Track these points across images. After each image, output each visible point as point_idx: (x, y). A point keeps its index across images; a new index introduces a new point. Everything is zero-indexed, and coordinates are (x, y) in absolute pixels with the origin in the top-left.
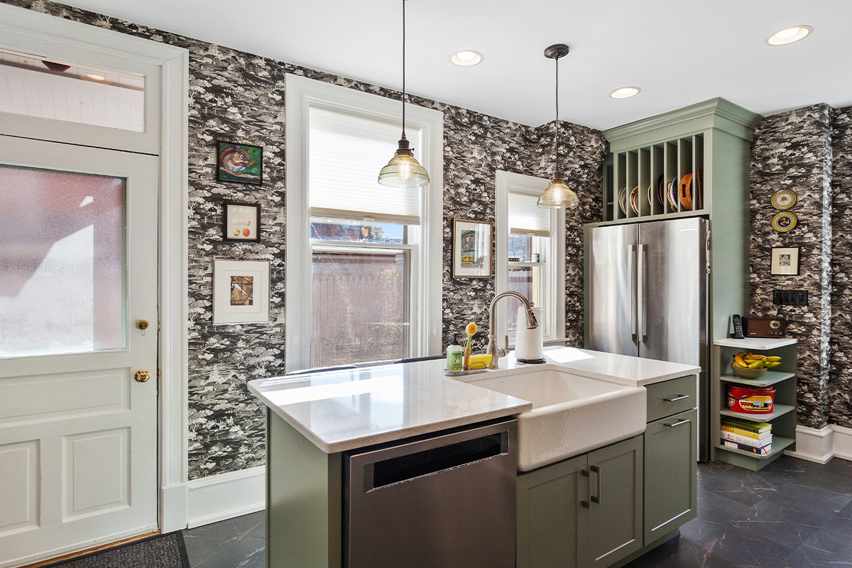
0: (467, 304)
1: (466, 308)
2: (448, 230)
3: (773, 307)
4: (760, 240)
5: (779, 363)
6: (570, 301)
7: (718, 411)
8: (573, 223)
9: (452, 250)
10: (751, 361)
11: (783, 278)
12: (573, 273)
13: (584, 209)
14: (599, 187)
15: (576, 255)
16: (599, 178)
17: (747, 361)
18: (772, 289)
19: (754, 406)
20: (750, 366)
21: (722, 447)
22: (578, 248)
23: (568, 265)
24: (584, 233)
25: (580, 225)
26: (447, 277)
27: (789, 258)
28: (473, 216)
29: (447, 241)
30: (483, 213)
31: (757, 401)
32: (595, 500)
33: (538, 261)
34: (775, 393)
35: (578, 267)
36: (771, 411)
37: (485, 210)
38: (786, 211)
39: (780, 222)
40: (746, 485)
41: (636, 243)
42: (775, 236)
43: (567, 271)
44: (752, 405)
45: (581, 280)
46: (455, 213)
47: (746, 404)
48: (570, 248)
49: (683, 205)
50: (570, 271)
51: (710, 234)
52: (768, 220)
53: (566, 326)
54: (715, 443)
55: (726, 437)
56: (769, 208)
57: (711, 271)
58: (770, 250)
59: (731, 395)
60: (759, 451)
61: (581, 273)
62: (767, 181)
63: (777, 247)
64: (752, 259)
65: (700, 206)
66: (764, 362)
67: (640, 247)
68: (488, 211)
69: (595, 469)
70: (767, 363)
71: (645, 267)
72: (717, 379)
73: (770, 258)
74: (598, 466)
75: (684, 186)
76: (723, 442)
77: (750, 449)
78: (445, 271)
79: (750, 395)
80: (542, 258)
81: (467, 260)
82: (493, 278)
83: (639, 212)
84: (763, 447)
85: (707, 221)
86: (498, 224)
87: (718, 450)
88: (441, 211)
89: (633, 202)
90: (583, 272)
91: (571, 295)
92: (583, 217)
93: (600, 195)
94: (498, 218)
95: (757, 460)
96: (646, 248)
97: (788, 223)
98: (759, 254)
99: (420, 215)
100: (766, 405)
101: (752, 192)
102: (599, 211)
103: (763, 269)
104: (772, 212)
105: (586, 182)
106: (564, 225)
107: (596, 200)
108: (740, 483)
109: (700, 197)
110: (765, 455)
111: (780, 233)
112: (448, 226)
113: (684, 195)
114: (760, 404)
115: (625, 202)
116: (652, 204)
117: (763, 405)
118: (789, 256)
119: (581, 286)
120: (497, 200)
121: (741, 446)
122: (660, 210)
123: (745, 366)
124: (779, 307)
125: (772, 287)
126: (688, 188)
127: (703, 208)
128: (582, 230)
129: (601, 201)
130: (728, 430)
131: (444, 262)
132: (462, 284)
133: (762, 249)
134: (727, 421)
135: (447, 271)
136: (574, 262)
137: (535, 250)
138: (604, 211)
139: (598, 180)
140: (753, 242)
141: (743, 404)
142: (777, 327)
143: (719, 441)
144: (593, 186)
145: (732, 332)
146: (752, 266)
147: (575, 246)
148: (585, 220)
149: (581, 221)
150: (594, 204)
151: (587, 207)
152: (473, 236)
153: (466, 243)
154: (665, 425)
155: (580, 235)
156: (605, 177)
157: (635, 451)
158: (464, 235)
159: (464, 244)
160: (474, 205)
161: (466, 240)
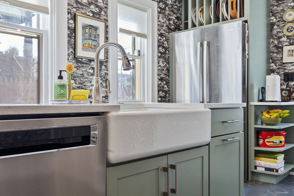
0: (87, 78)
1: (86, 81)
2: (72, 22)
3: (283, 83)
4: (276, 42)
5: (289, 114)
6: (161, 84)
7: (253, 148)
8: (162, 31)
9: (75, 37)
10: (272, 114)
11: (290, 65)
12: (162, 65)
13: (169, 23)
14: (179, 10)
15: (165, 53)
16: (179, 4)
17: (270, 114)
18: (283, 73)
19: (274, 143)
20: (272, 117)
21: (255, 171)
22: (166, 49)
23: (159, 59)
24: (170, 39)
25: (167, 34)
26: (71, 57)
27: (293, 52)
28: (91, 15)
29: (71, 30)
30: (99, 14)
31: (276, 139)
32: (173, 191)
33: (139, 55)
34: (286, 135)
35: (166, 62)
36: (283, 146)
37: (100, 12)
38: (291, 22)
39: (288, 29)
40: (270, 191)
41: (202, 41)
42: (285, 39)
43: (159, 63)
44: (273, 142)
45: (168, 70)
46: (77, 10)
47: (269, 142)
48: (160, 48)
49: (232, 15)
50: (161, 64)
51: (248, 33)
52: (281, 29)
53: (158, 100)
54: (252, 169)
55: (257, 164)
56: (281, 21)
57: (249, 57)
58: (282, 48)
59: (260, 137)
60: (277, 171)
61: (168, 66)
62: (280, 4)
63: (286, 45)
64: (271, 54)
65: (242, 15)
66: (280, 114)
67: (205, 43)
68: (103, 13)
69: (173, 167)
70: (282, 114)
71: (208, 56)
72: (252, 127)
73: (282, 53)
74: (176, 165)
75: (232, 2)
76: (256, 168)
77: (272, 170)
78: (70, 52)
79: (272, 136)
80: (142, 53)
81: (87, 45)
82: (107, 62)
83: (204, 22)
84: (279, 168)
85: (246, 24)
86: (110, 24)
87: (253, 173)
88: (66, 7)
89: (200, 16)
90: (169, 65)
91: (161, 79)
92: (169, 28)
93: (180, 16)
94: (110, 19)
95: (276, 176)
96: (208, 44)
97: (292, 30)
98: (276, 51)
99: (49, 7)
100: (281, 142)
101: (272, 12)
102: (179, 26)
103: (278, 60)
104: (283, 23)
105: (171, 4)
106: (156, 33)
107: (177, 18)
108: (267, 191)
109: (242, 10)
110: (281, 173)
111: (288, 37)
112: (72, 19)
113: (232, 9)
114: (278, 142)
115: (195, 17)
116: (212, 17)
117: (279, 142)
118: (293, 50)
119: (168, 74)
120: (109, 6)
121: (267, 169)
122: (217, 20)
123: (269, 117)
124: (287, 83)
125: (283, 71)
126: (234, 3)
127: (243, 16)
128: (169, 37)
129: (181, 20)
130: (259, 160)
131: (68, 45)
132: (83, 63)
133: (277, 47)
134: (258, 154)
135: (72, 52)
136: (164, 58)
137: (138, 48)
138: (182, 26)
139: (179, 5)
140: (272, 44)
141: (267, 142)
142: (286, 95)
143: (254, 167)
144: (175, 8)
145: (261, 98)
146: (271, 58)
147: (163, 47)
148: (171, 30)
149: (168, 31)
150: (176, 21)
151: (172, 22)
152: (91, 29)
153: (86, 33)
154: (223, 140)
155: (167, 40)
156: (183, 4)
157: (203, 157)
158: (84, 27)
159: (84, 34)
160: (92, 7)
161: (86, 31)
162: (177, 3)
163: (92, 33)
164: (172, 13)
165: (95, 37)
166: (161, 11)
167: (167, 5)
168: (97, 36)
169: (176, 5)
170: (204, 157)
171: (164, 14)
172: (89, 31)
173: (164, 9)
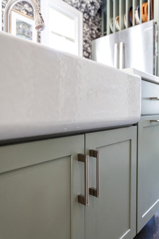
8: (86, 39)
13: (92, 33)
14: (100, 23)
15: (88, 57)
22: (89, 54)
24: (92, 46)
25: (90, 41)
28: (25, 13)
32: (94, 192)
41: (118, 43)
48: (85, 52)
49: (143, 19)
65: (152, 18)
67: (121, 44)
69: (93, 154)
74: (97, 150)
75: (144, 8)
83: (120, 29)
89: (117, 24)
92: (92, 37)
93: (100, 28)
96: (124, 45)
105: (93, 16)
106: (82, 40)
107: (98, 29)
109: (152, 13)
113: (144, 13)
115: (113, 25)
122: (130, 25)
128: (91, 44)
129: (101, 31)
144: (96, 21)
147: (87, 52)
148: (93, 38)
149: (90, 38)
150: (97, 32)
151: (94, 32)
152: (25, 25)
153: (19, 28)
154: (151, 121)
155: (90, 46)
156: (102, 18)
157: (130, 140)
158: (18, 23)
159: (18, 28)
160: (26, 6)
161: (19, 27)
162: (98, 17)
163: (26, 30)
164: (94, 25)
165: (28, 34)
166: (86, 21)
167: (90, 16)
168: (30, 33)
169: (97, 19)
170: (132, 140)
171: (88, 24)
172: (23, 27)
173: (88, 20)
